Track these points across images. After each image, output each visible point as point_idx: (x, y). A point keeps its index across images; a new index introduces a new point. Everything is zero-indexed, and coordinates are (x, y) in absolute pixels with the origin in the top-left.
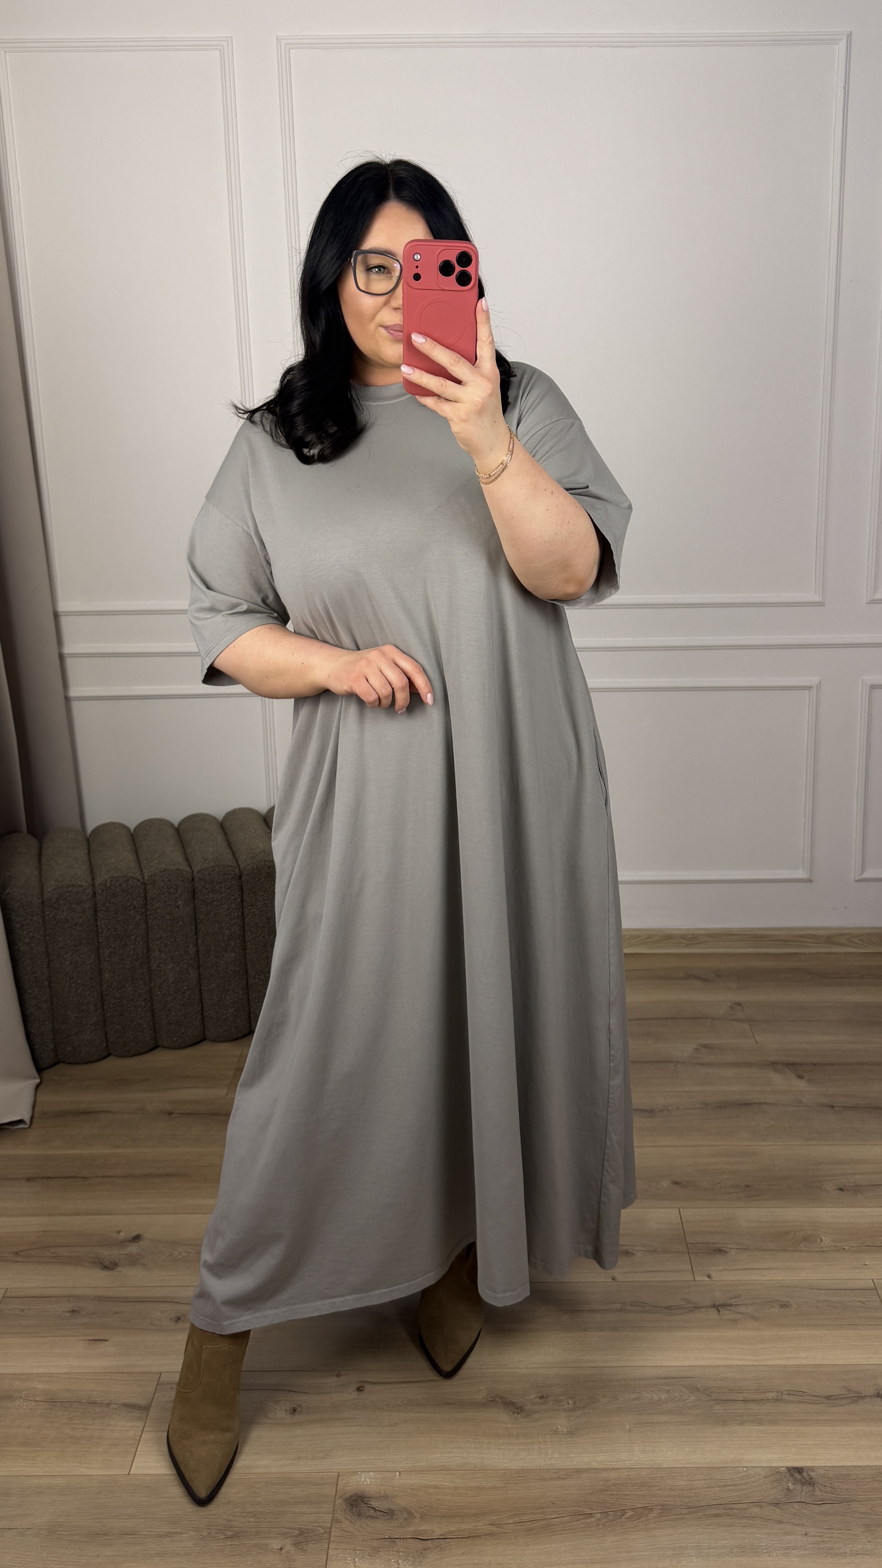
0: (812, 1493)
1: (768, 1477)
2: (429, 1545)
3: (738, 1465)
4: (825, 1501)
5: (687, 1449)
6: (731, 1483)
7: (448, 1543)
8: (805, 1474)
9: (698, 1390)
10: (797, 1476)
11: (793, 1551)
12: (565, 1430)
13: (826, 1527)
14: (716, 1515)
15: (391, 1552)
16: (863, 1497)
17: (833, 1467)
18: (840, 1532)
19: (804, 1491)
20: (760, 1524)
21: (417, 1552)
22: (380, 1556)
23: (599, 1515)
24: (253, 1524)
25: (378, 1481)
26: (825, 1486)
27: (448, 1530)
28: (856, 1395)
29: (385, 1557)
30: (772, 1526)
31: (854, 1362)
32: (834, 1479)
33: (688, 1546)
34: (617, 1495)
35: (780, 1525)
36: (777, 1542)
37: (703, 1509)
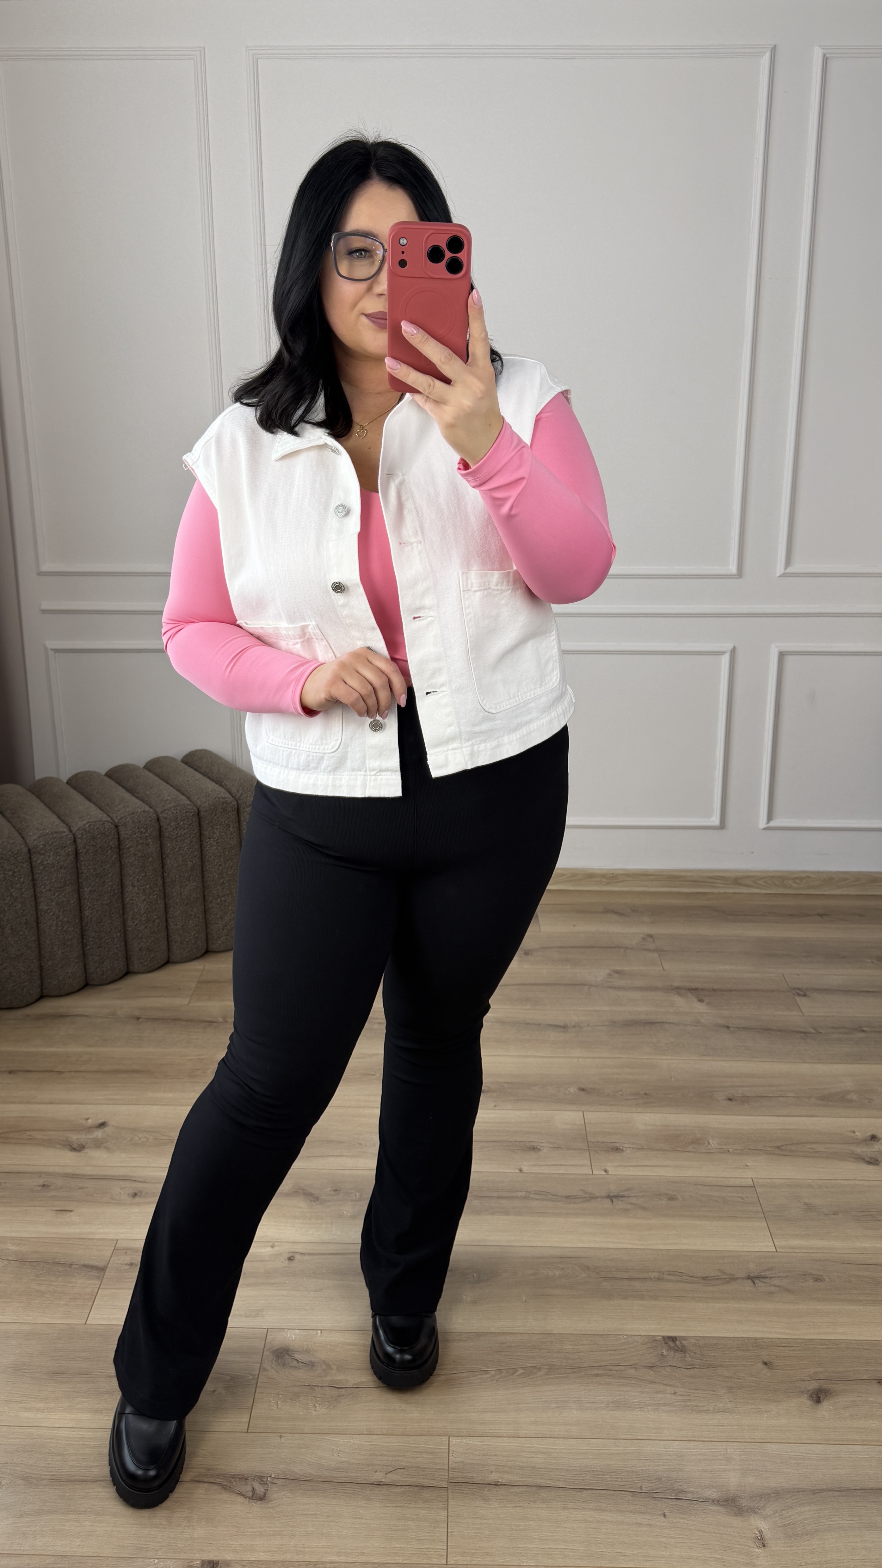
0: (683, 1359)
1: (645, 1344)
2: (343, 1392)
3: (619, 1333)
4: (694, 1366)
5: (576, 1319)
6: (614, 1348)
7: (360, 1391)
8: (678, 1343)
9: (589, 1268)
10: (671, 1343)
11: (664, 1408)
12: (469, 1299)
13: (693, 1388)
14: (597, 1375)
15: (310, 1397)
16: (727, 1363)
17: (703, 1337)
18: (705, 1392)
19: (676, 1357)
20: (635, 1384)
21: (331, 1398)
22: (300, 1401)
23: (494, 1372)
25: (302, 1337)
26: (695, 1353)
27: (360, 1381)
28: (727, 1277)
29: (304, 1401)
30: (646, 1386)
31: (730, 1249)
32: (704, 1347)
33: (570, 1400)
34: (511, 1355)
35: (653, 1385)
36: (648, 1399)
37: (586, 1370)
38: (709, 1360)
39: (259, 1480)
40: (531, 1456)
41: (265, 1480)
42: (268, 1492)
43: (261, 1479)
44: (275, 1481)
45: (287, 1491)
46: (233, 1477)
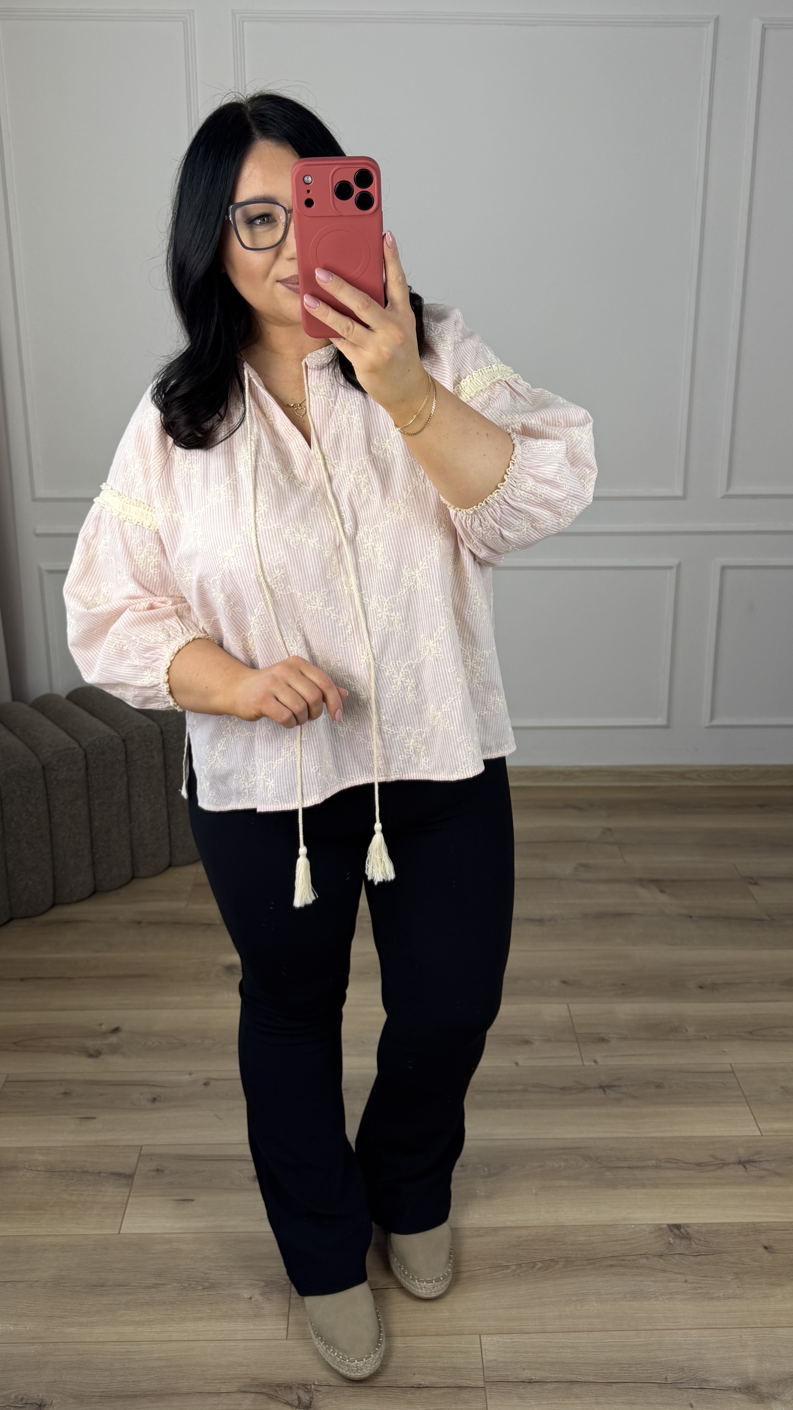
0: (689, 1246)
1: (652, 1233)
3: (627, 1223)
4: (700, 1253)
5: (584, 1210)
6: (623, 1238)
8: (682, 1230)
9: (590, 1158)
10: (676, 1231)
11: (677, 1296)
12: (483, 1194)
13: (703, 1275)
14: (611, 1266)
16: (731, 1249)
17: (705, 1224)
18: (714, 1279)
19: (683, 1244)
20: (648, 1273)
23: (514, 1267)
24: (227, 1276)
26: (700, 1240)
28: (721, 1162)
30: (658, 1275)
31: (718, 1134)
32: (707, 1234)
33: (588, 1293)
34: (528, 1249)
35: (664, 1274)
36: (662, 1288)
37: (600, 1261)
38: (714, 1246)
39: (304, 1388)
40: (558, 1351)
41: (309, 1387)
42: (314, 1400)
43: (305, 1386)
44: (319, 1388)
45: (331, 1397)
46: (278, 1385)
